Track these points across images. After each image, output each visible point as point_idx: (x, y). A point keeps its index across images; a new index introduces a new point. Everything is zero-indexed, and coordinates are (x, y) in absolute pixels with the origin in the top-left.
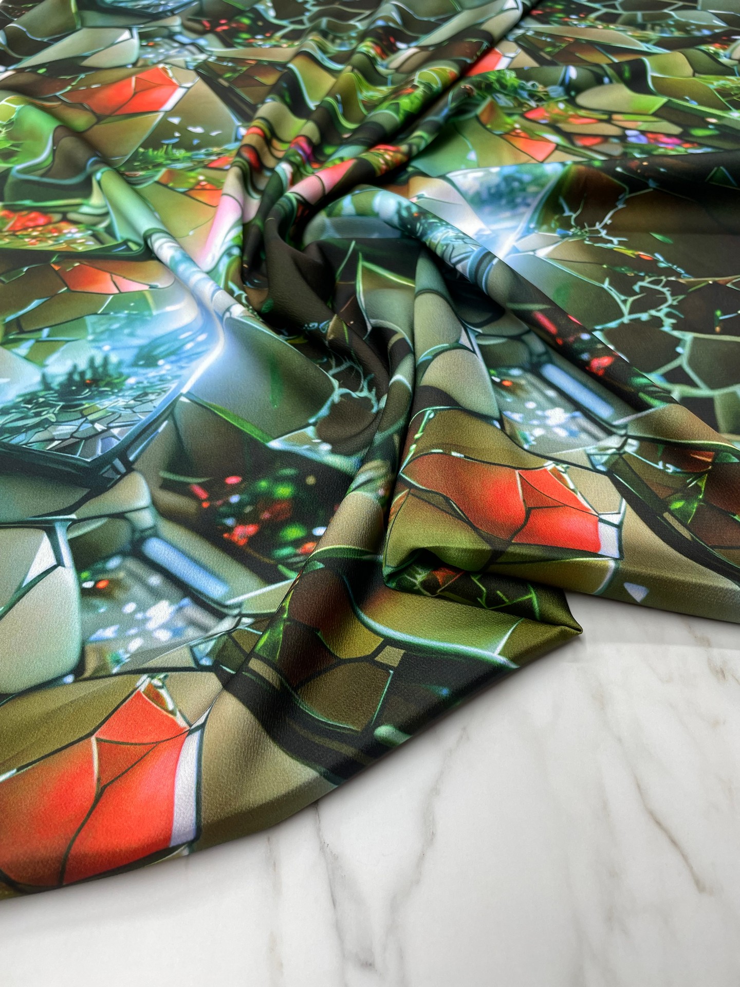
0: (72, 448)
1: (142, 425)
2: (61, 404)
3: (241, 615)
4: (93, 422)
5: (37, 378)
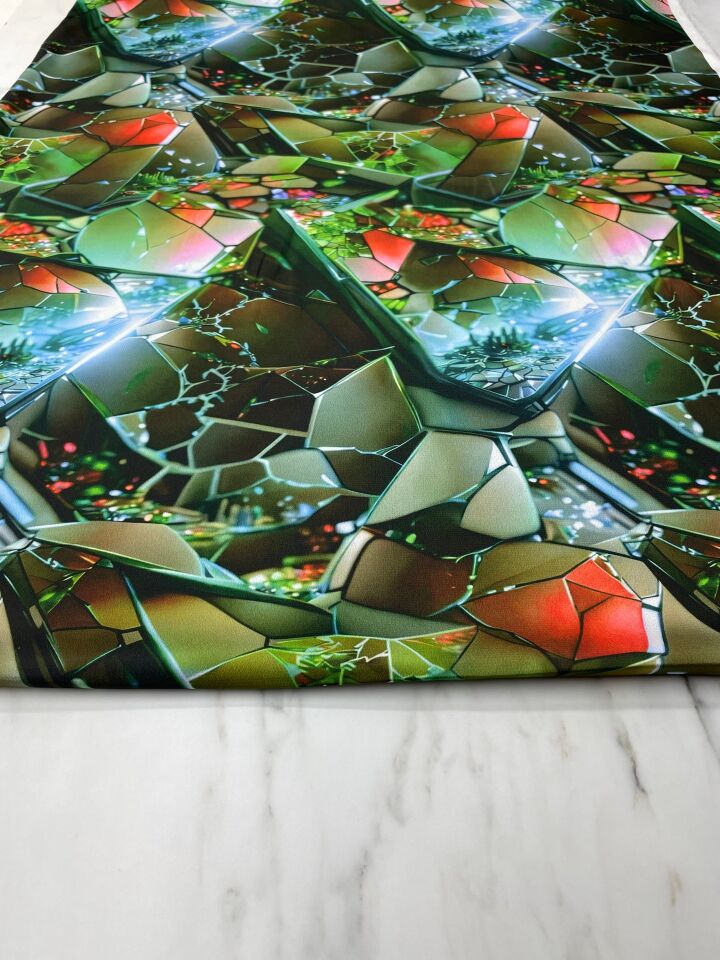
3: (34, 539)
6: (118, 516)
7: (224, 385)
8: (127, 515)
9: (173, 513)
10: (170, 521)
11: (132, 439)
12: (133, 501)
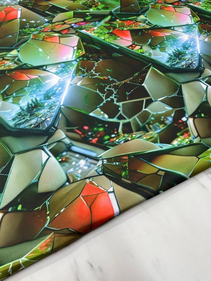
0: (38, 126)
1: (55, 116)
2: (29, 114)
3: (103, 159)
4: (40, 118)
5: (19, 108)
6: (121, 142)
7: (114, 91)
8: (123, 140)
9: (136, 134)
10: (137, 137)
11: (102, 118)
12: (121, 136)
